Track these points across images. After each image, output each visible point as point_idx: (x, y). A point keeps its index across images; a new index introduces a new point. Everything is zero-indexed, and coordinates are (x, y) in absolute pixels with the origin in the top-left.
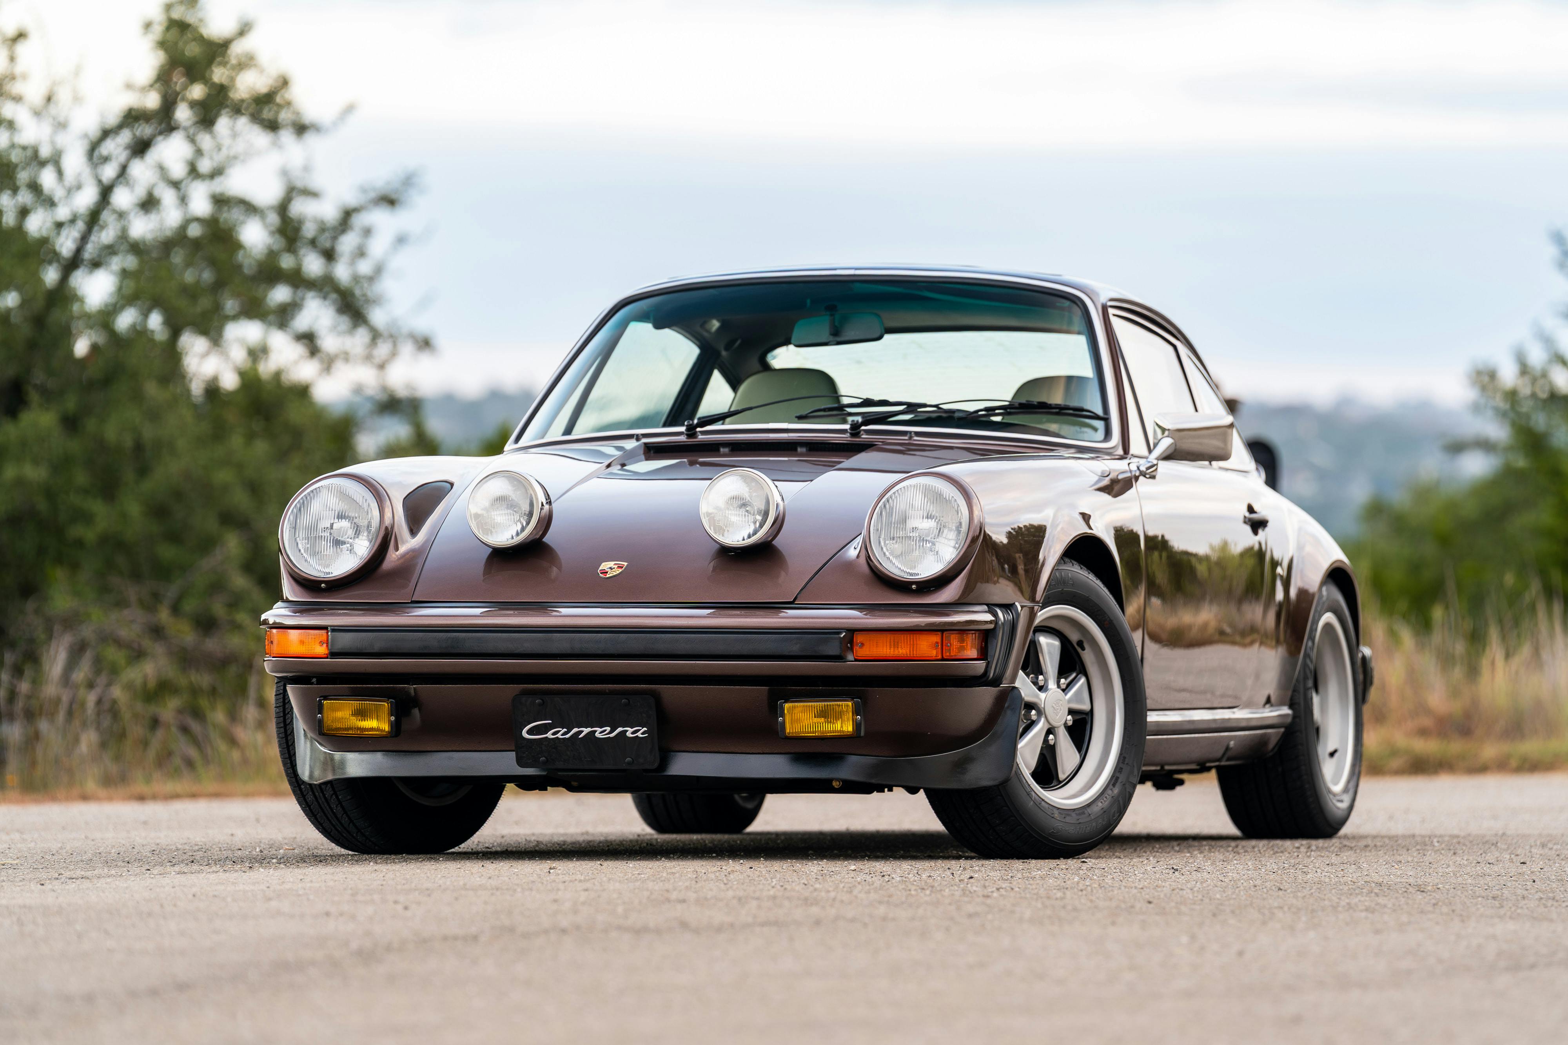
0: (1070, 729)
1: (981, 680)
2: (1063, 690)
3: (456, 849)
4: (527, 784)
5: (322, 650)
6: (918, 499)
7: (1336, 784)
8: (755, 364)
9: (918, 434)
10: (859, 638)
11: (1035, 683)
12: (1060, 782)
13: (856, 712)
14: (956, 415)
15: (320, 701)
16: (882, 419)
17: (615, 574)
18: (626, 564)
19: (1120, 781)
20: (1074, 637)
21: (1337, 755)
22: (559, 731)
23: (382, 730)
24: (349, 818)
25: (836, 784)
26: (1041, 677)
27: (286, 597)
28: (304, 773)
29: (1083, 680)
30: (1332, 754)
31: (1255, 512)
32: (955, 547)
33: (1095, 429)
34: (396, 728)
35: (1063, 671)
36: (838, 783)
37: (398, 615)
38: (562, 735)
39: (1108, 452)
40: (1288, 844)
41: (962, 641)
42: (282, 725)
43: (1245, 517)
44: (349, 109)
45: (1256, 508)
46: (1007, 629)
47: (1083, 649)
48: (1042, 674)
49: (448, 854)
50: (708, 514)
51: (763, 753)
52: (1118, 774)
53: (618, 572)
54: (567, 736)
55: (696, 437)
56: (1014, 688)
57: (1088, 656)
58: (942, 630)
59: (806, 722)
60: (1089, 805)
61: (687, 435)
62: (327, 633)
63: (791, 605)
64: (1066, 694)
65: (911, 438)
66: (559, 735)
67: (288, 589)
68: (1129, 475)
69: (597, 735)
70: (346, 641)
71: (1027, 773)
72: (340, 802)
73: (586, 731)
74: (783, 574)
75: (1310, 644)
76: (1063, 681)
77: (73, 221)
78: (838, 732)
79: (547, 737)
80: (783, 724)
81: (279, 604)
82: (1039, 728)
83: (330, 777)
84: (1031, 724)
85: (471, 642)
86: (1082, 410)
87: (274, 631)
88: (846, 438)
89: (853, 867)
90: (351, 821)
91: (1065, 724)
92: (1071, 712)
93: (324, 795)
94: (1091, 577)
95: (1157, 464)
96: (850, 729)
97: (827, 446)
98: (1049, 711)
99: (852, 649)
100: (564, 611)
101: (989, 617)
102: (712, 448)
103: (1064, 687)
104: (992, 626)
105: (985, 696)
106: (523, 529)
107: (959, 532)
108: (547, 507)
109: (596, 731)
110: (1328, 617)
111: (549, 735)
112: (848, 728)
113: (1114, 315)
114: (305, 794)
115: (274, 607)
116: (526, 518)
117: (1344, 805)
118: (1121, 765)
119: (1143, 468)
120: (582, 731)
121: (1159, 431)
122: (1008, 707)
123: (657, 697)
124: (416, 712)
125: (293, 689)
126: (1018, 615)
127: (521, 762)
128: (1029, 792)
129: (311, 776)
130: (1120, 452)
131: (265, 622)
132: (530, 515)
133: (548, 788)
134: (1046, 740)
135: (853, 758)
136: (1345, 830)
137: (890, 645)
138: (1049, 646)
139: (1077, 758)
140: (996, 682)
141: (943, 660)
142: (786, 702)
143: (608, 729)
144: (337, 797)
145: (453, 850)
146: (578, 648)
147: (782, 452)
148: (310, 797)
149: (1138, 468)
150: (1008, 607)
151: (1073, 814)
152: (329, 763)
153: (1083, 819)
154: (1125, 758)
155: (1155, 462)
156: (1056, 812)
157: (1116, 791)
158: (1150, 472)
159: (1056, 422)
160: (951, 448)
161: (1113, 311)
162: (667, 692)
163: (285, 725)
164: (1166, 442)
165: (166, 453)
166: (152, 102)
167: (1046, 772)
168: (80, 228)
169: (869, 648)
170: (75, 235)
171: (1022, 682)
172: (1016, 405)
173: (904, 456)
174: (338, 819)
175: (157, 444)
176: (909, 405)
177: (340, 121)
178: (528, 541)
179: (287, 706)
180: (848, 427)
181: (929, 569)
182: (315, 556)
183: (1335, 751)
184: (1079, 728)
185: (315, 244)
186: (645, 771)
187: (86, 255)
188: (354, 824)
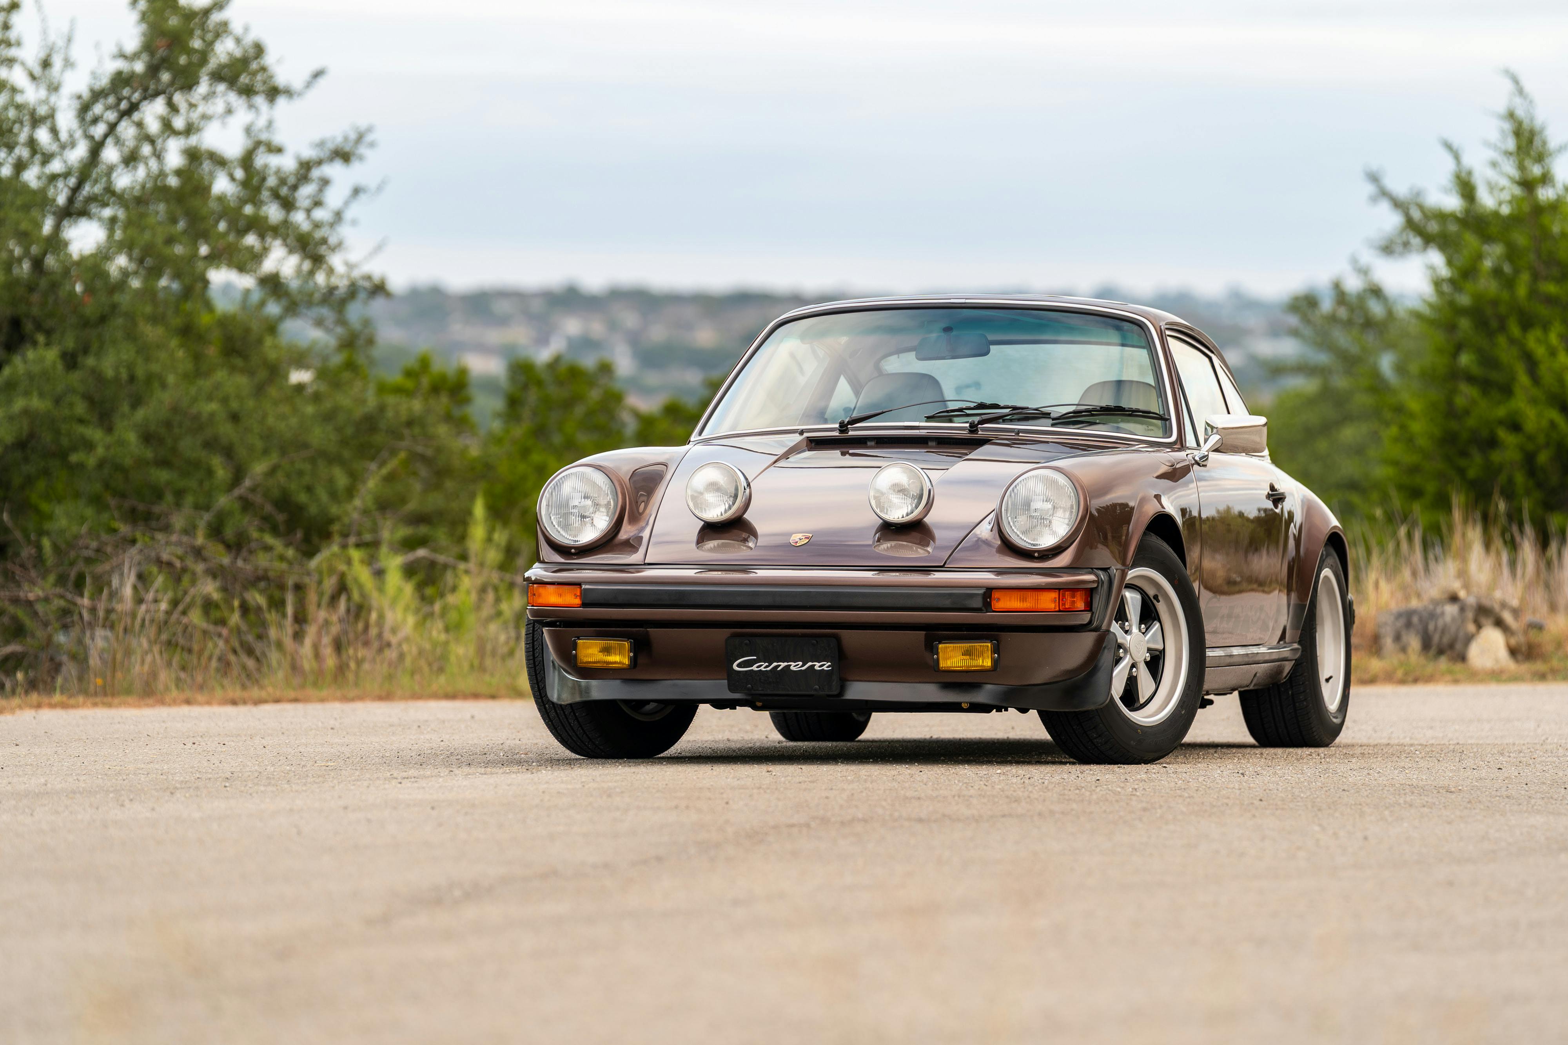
0: (1147, 663)
1: (1088, 627)
2: (1143, 633)
3: (662, 755)
4: (719, 704)
5: (576, 601)
6: (1040, 488)
7: (1332, 704)
9: (1023, 431)
10: (996, 595)
11: (1122, 627)
12: (1140, 705)
13: (994, 650)
14: (1054, 415)
15: (574, 640)
16: (997, 419)
17: (803, 543)
20: (1151, 592)
21: (1331, 681)
22: (762, 665)
23: (623, 664)
24: (583, 730)
25: (964, 706)
26: (1127, 624)
27: (544, 559)
28: (554, 694)
29: (1157, 625)
30: (1327, 680)
31: (1276, 491)
32: (1068, 525)
33: (1158, 428)
34: (634, 662)
35: (1143, 619)
36: (966, 705)
37: (632, 574)
38: (764, 668)
39: (1170, 447)
41: (1073, 597)
42: (532, 658)
43: (1268, 492)
44: (318, 74)
45: (1276, 487)
46: (1107, 585)
47: (1158, 601)
48: (1127, 621)
49: (655, 758)
50: (875, 497)
51: (920, 683)
52: (1184, 699)
53: (806, 542)
54: (768, 669)
55: (847, 433)
56: (1110, 632)
57: (1161, 607)
58: (1060, 588)
59: (956, 659)
60: (1163, 723)
61: (840, 430)
62: (581, 588)
63: (941, 568)
64: (1145, 637)
65: (1017, 434)
66: (762, 668)
67: (545, 553)
68: (1187, 463)
69: (792, 668)
70: (595, 594)
71: (1117, 697)
72: (577, 718)
73: (783, 665)
74: (930, 543)
75: (1314, 591)
76: (1143, 626)
77: (66, 175)
78: (980, 666)
79: (752, 670)
80: (938, 660)
81: (539, 564)
82: (1126, 663)
83: (578, 699)
84: (1120, 660)
85: (695, 596)
86: (1149, 412)
87: (535, 585)
88: (965, 434)
89: (999, 771)
90: (585, 733)
92: (1149, 650)
93: (564, 713)
94: (1165, 545)
95: (1208, 455)
96: (990, 664)
97: (952, 440)
98: (1133, 650)
99: (990, 603)
101: (1092, 578)
102: (861, 442)
103: (1144, 631)
104: (1095, 585)
105: (1088, 639)
106: (730, 508)
107: (1071, 512)
109: (791, 665)
110: (1326, 572)
111: (754, 668)
112: (988, 663)
113: (1169, 336)
114: (548, 711)
115: (534, 566)
116: (732, 499)
117: (1338, 720)
119: (1197, 458)
120: (780, 665)
121: (1209, 429)
122: (1106, 647)
123: (837, 638)
124: (649, 649)
125: (549, 632)
126: (1113, 575)
127: (732, 688)
128: (1119, 713)
129: (559, 698)
130: (1178, 445)
131: (528, 579)
132: (736, 497)
133: (738, 707)
134: (1130, 673)
135: (989, 687)
136: (1339, 739)
137: (1020, 599)
138: (1132, 599)
139: (1153, 686)
140: (1097, 628)
141: (1060, 611)
142: (940, 643)
143: (801, 663)
144: (575, 714)
145: (659, 756)
146: (778, 601)
147: (915, 445)
148: (553, 714)
149: (1194, 458)
150: (1106, 570)
151: (1152, 730)
152: (577, 688)
153: (1159, 733)
155: (1206, 453)
156: (1140, 728)
157: (1183, 711)
158: (1202, 462)
159: (1128, 422)
160: (1047, 442)
161: (1168, 332)
162: (847, 635)
163: (534, 658)
164: (1214, 439)
165: (156, 384)
166: (139, 67)
167: (1131, 697)
168: (72, 181)
169: (1004, 603)
170: (68, 186)
171: (1115, 628)
172: (1098, 408)
173: (1012, 448)
174: (574, 731)
175: (150, 378)
176: (1015, 408)
177: (308, 85)
178: (733, 517)
179: (535, 643)
180: (967, 425)
181: (1047, 541)
182: (566, 526)
183: (1331, 677)
184: (1155, 663)
185: (276, 195)
186: (828, 696)
187: (78, 205)
188: (587, 735)
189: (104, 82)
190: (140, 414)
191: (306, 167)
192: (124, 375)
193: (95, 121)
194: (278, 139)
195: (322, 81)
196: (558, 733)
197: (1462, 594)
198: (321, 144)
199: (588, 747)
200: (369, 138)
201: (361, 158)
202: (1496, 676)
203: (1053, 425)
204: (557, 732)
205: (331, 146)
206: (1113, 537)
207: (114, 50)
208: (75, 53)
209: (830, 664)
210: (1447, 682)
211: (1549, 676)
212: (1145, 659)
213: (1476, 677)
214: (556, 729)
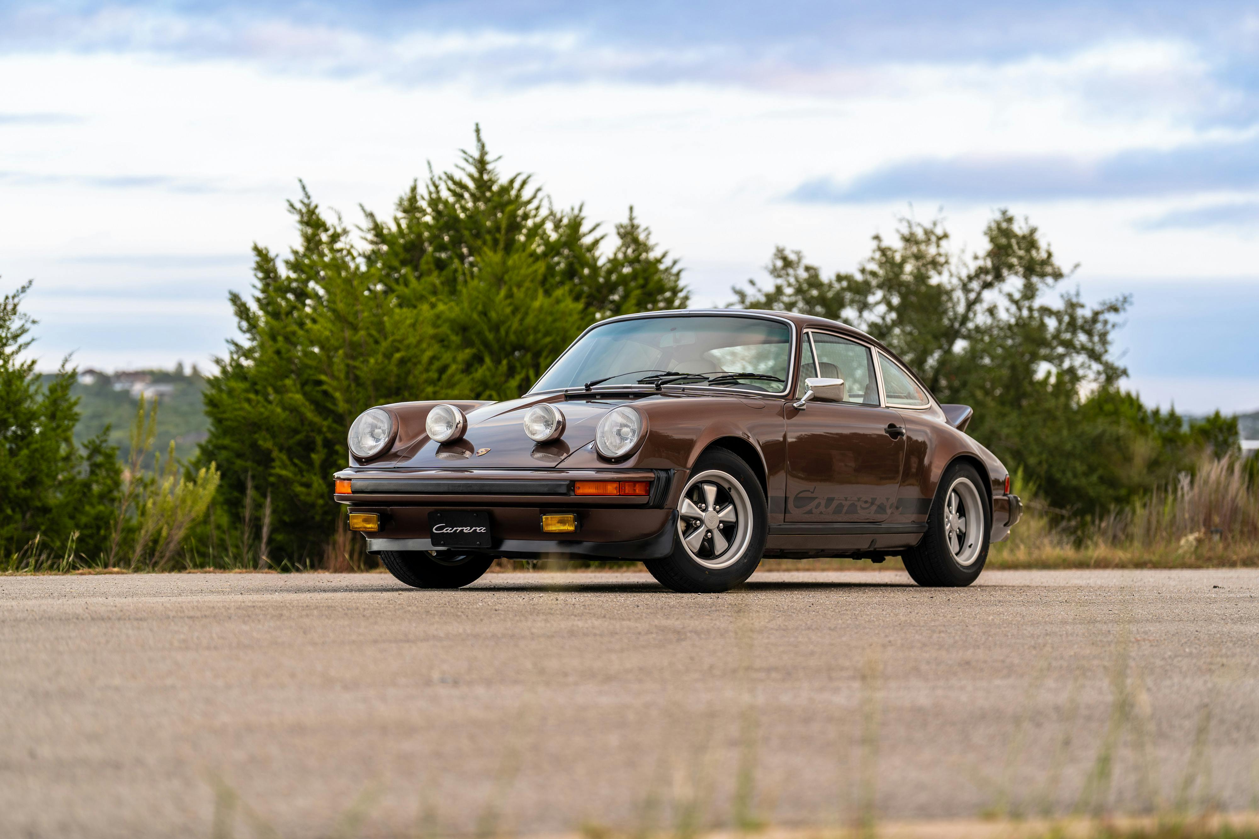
0: (722, 531)
2: (718, 512)
5: (349, 490)
6: (620, 418)
9: (688, 389)
10: (577, 485)
12: (715, 557)
13: (575, 520)
14: (709, 379)
15: (349, 514)
16: (673, 382)
20: (726, 486)
23: (376, 529)
26: (704, 505)
27: (350, 466)
31: (895, 428)
33: (779, 386)
34: (382, 527)
35: (718, 502)
40: (945, 589)
41: (634, 486)
43: (886, 430)
45: (897, 426)
46: (664, 481)
47: (730, 492)
48: (704, 503)
50: (524, 427)
52: (748, 553)
54: (452, 531)
55: (590, 391)
56: (675, 510)
57: (733, 496)
58: (620, 481)
59: (553, 525)
60: (727, 568)
61: (586, 390)
62: (352, 482)
64: (719, 514)
65: (684, 391)
67: (351, 462)
69: (464, 531)
70: (357, 486)
71: (691, 552)
73: (460, 529)
76: (718, 507)
78: (567, 530)
80: (544, 526)
81: (345, 469)
82: (702, 529)
84: (695, 528)
86: (771, 377)
87: (341, 481)
88: (652, 391)
91: (718, 527)
92: (723, 522)
96: (573, 529)
98: (706, 521)
99: (574, 490)
102: (596, 396)
103: (718, 510)
106: (452, 433)
107: (636, 433)
110: (962, 480)
111: (444, 531)
113: (812, 332)
118: (750, 549)
119: (796, 405)
121: (808, 387)
122: (671, 519)
123: (490, 512)
124: (395, 519)
126: (673, 474)
127: (433, 543)
130: (790, 397)
134: (706, 535)
137: (596, 488)
138: (710, 490)
139: (726, 544)
140: (659, 507)
141: (620, 495)
142: (545, 515)
150: (668, 470)
153: (726, 574)
154: (752, 546)
155: (804, 402)
156: (709, 570)
157: (748, 560)
158: (799, 407)
160: (704, 396)
162: (497, 510)
164: (809, 393)
166: (988, 264)
167: (707, 551)
169: (583, 490)
171: (686, 507)
172: (738, 375)
177: (1073, 271)
178: (457, 437)
180: (654, 385)
181: (621, 452)
183: (971, 545)
184: (729, 531)
186: (487, 548)
198: (1103, 303)
200: (1130, 300)
201: (1123, 310)
203: (710, 385)
205: (1109, 304)
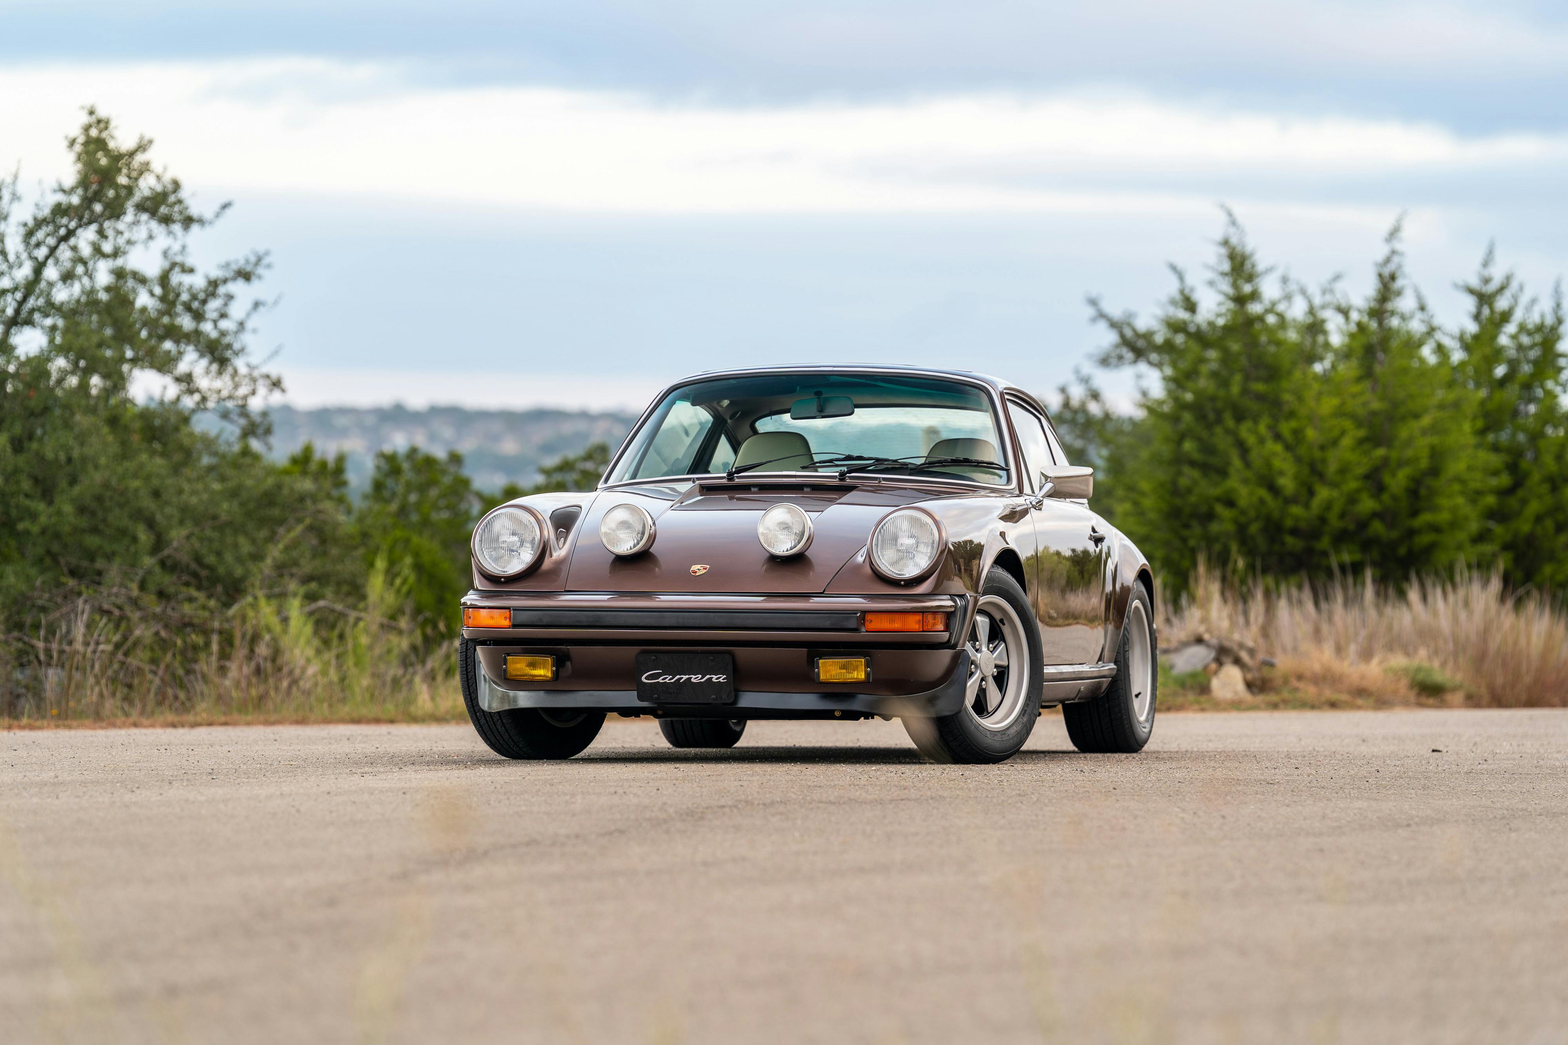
0: (995, 678)
1: (947, 645)
2: (991, 652)
4: (625, 713)
5: (506, 623)
6: (905, 525)
7: (1141, 716)
8: (747, 429)
9: (884, 479)
10: (869, 617)
11: (974, 647)
12: (989, 713)
13: (867, 665)
14: (910, 466)
15: (505, 657)
16: (863, 469)
18: (708, 566)
19: (1027, 713)
20: (998, 616)
21: (1140, 696)
22: (667, 678)
23: (547, 677)
24: (509, 735)
25: (838, 714)
26: (977, 643)
27: (477, 587)
28: (485, 703)
29: (1003, 645)
30: (1137, 696)
31: (1096, 532)
32: (928, 558)
33: (1001, 477)
34: (556, 676)
35: (991, 639)
36: (840, 713)
37: (551, 600)
39: (1010, 493)
41: (934, 619)
42: (465, 673)
43: (1091, 535)
44: (226, 206)
45: (1097, 529)
46: (962, 610)
47: (1004, 624)
48: (978, 641)
50: (763, 534)
51: (803, 693)
52: (1026, 708)
54: (672, 681)
55: (734, 481)
56: (964, 650)
57: (1006, 630)
58: (923, 611)
59: (834, 673)
60: (1008, 728)
61: (728, 479)
62: (510, 612)
63: (821, 594)
64: (993, 655)
65: (880, 482)
66: (667, 680)
67: (478, 582)
68: (1026, 507)
70: (523, 617)
71: (969, 706)
72: (503, 724)
73: (685, 677)
74: (811, 573)
75: (1127, 620)
76: (991, 645)
77: (15, 289)
78: (855, 679)
80: (818, 673)
81: (471, 592)
82: (977, 677)
83: (507, 707)
84: (972, 674)
85: (609, 619)
86: (993, 464)
87: (470, 610)
88: (836, 482)
90: (510, 737)
92: (996, 666)
93: (493, 720)
94: (1010, 576)
95: (1043, 501)
96: (863, 677)
97: (824, 487)
98: (983, 665)
99: (864, 624)
100: (663, 598)
101: (950, 603)
103: (991, 649)
104: (953, 609)
105: (946, 655)
106: (638, 543)
107: (933, 547)
108: (653, 528)
110: (1137, 603)
111: (660, 680)
112: (862, 676)
113: (1008, 400)
114: (479, 718)
115: (468, 594)
116: (639, 535)
117: (1146, 730)
118: (1028, 702)
119: (1034, 503)
120: (682, 678)
121: (1042, 479)
122: (961, 663)
123: (732, 655)
124: (568, 664)
125: (482, 649)
126: (968, 601)
127: (640, 698)
128: (971, 719)
129: (489, 707)
130: (1017, 492)
131: (465, 604)
132: (643, 533)
133: (641, 715)
134: (980, 685)
135: (861, 697)
136: (1146, 748)
137: (889, 621)
138: (982, 622)
139: (999, 696)
140: (954, 647)
141: (923, 631)
142: (821, 658)
143: (700, 676)
144: (502, 721)
145: (573, 757)
146: (681, 623)
147: (794, 491)
148: (483, 721)
149: (1031, 503)
150: (961, 596)
151: (999, 734)
152: (506, 698)
153: (1005, 738)
154: (1030, 697)
155: (1042, 499)
156: (988, 733)
157: (1025, 719)
158: (1038, 506)
159: (975, 472)
160: (905, 489)
161: (1007, 397)
162: (740, 652)
163: (467, 673)
164: (1049, 486)
165: (90, 467)
166: (75, 200)
167: (981, 707)
168: (19, 296)
169: (877, 624)
170: (16, 300)
171: (968, 646)
172: (949, 460)
173: (876, 494)
174: (501, 735)
175: (84, 459)
176: (877, 460)
177: (217, 215)
178: (641, 550)
179: (468, 660)
180: (837, 474)
181: (911, 571)
182: (496, 560)
183: (1140, 694)
184: (1001, 677)
185: (188, 308)
186: (724, 704)
187: (24, 314)
188: (512, 739)
189: (46, 212)
190: (77, 490)
191: (214, 285)
192: (62, 457)
193: (38, 245)
194: (190, 261)
195: (229, 212)
196: (487, 738)
197: (1206, 637)
198: (228, 265)
199: (513, 750)
200: (266, 261)
201: (260, 277)
202: (1236, 705)
203: (910, 475)
204: (486, 736)
205: (234, 267)
206: (965, 570)
207: (55, 186)
208: (20, 189)
209: (725, 676)
210: (1195, 711)
211: (1282, 706)
212: (993, 674)
213: (1219, 706)
214: (485, 734)
